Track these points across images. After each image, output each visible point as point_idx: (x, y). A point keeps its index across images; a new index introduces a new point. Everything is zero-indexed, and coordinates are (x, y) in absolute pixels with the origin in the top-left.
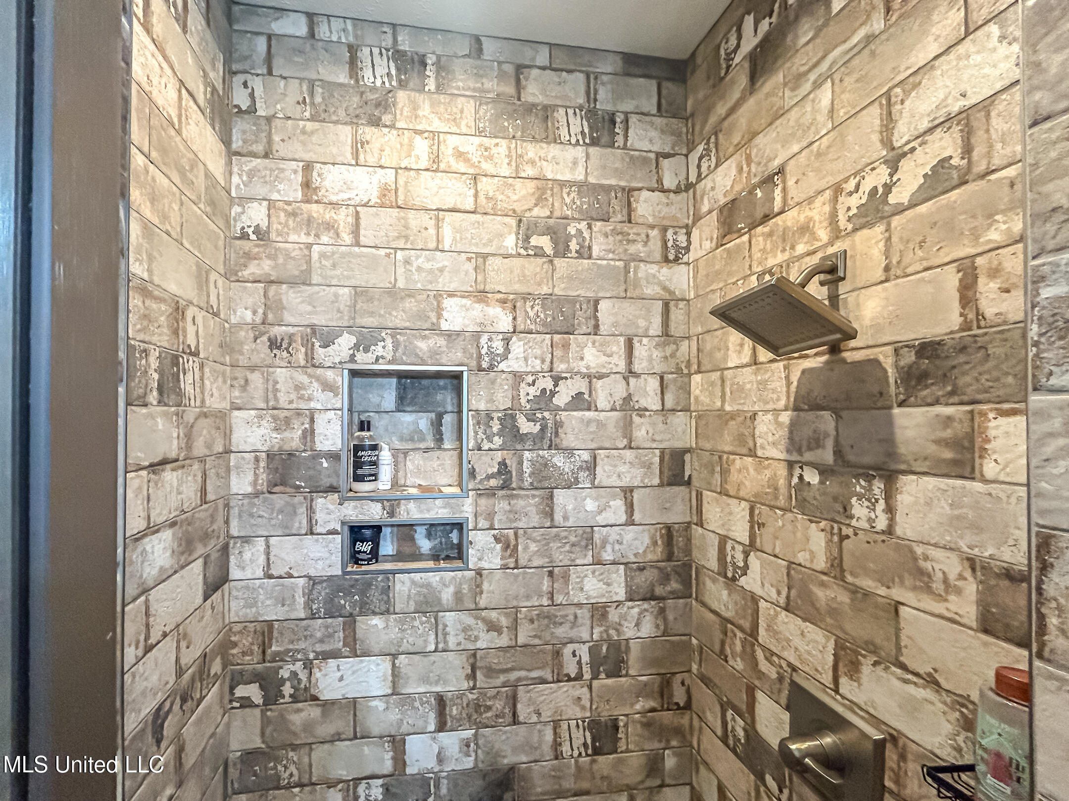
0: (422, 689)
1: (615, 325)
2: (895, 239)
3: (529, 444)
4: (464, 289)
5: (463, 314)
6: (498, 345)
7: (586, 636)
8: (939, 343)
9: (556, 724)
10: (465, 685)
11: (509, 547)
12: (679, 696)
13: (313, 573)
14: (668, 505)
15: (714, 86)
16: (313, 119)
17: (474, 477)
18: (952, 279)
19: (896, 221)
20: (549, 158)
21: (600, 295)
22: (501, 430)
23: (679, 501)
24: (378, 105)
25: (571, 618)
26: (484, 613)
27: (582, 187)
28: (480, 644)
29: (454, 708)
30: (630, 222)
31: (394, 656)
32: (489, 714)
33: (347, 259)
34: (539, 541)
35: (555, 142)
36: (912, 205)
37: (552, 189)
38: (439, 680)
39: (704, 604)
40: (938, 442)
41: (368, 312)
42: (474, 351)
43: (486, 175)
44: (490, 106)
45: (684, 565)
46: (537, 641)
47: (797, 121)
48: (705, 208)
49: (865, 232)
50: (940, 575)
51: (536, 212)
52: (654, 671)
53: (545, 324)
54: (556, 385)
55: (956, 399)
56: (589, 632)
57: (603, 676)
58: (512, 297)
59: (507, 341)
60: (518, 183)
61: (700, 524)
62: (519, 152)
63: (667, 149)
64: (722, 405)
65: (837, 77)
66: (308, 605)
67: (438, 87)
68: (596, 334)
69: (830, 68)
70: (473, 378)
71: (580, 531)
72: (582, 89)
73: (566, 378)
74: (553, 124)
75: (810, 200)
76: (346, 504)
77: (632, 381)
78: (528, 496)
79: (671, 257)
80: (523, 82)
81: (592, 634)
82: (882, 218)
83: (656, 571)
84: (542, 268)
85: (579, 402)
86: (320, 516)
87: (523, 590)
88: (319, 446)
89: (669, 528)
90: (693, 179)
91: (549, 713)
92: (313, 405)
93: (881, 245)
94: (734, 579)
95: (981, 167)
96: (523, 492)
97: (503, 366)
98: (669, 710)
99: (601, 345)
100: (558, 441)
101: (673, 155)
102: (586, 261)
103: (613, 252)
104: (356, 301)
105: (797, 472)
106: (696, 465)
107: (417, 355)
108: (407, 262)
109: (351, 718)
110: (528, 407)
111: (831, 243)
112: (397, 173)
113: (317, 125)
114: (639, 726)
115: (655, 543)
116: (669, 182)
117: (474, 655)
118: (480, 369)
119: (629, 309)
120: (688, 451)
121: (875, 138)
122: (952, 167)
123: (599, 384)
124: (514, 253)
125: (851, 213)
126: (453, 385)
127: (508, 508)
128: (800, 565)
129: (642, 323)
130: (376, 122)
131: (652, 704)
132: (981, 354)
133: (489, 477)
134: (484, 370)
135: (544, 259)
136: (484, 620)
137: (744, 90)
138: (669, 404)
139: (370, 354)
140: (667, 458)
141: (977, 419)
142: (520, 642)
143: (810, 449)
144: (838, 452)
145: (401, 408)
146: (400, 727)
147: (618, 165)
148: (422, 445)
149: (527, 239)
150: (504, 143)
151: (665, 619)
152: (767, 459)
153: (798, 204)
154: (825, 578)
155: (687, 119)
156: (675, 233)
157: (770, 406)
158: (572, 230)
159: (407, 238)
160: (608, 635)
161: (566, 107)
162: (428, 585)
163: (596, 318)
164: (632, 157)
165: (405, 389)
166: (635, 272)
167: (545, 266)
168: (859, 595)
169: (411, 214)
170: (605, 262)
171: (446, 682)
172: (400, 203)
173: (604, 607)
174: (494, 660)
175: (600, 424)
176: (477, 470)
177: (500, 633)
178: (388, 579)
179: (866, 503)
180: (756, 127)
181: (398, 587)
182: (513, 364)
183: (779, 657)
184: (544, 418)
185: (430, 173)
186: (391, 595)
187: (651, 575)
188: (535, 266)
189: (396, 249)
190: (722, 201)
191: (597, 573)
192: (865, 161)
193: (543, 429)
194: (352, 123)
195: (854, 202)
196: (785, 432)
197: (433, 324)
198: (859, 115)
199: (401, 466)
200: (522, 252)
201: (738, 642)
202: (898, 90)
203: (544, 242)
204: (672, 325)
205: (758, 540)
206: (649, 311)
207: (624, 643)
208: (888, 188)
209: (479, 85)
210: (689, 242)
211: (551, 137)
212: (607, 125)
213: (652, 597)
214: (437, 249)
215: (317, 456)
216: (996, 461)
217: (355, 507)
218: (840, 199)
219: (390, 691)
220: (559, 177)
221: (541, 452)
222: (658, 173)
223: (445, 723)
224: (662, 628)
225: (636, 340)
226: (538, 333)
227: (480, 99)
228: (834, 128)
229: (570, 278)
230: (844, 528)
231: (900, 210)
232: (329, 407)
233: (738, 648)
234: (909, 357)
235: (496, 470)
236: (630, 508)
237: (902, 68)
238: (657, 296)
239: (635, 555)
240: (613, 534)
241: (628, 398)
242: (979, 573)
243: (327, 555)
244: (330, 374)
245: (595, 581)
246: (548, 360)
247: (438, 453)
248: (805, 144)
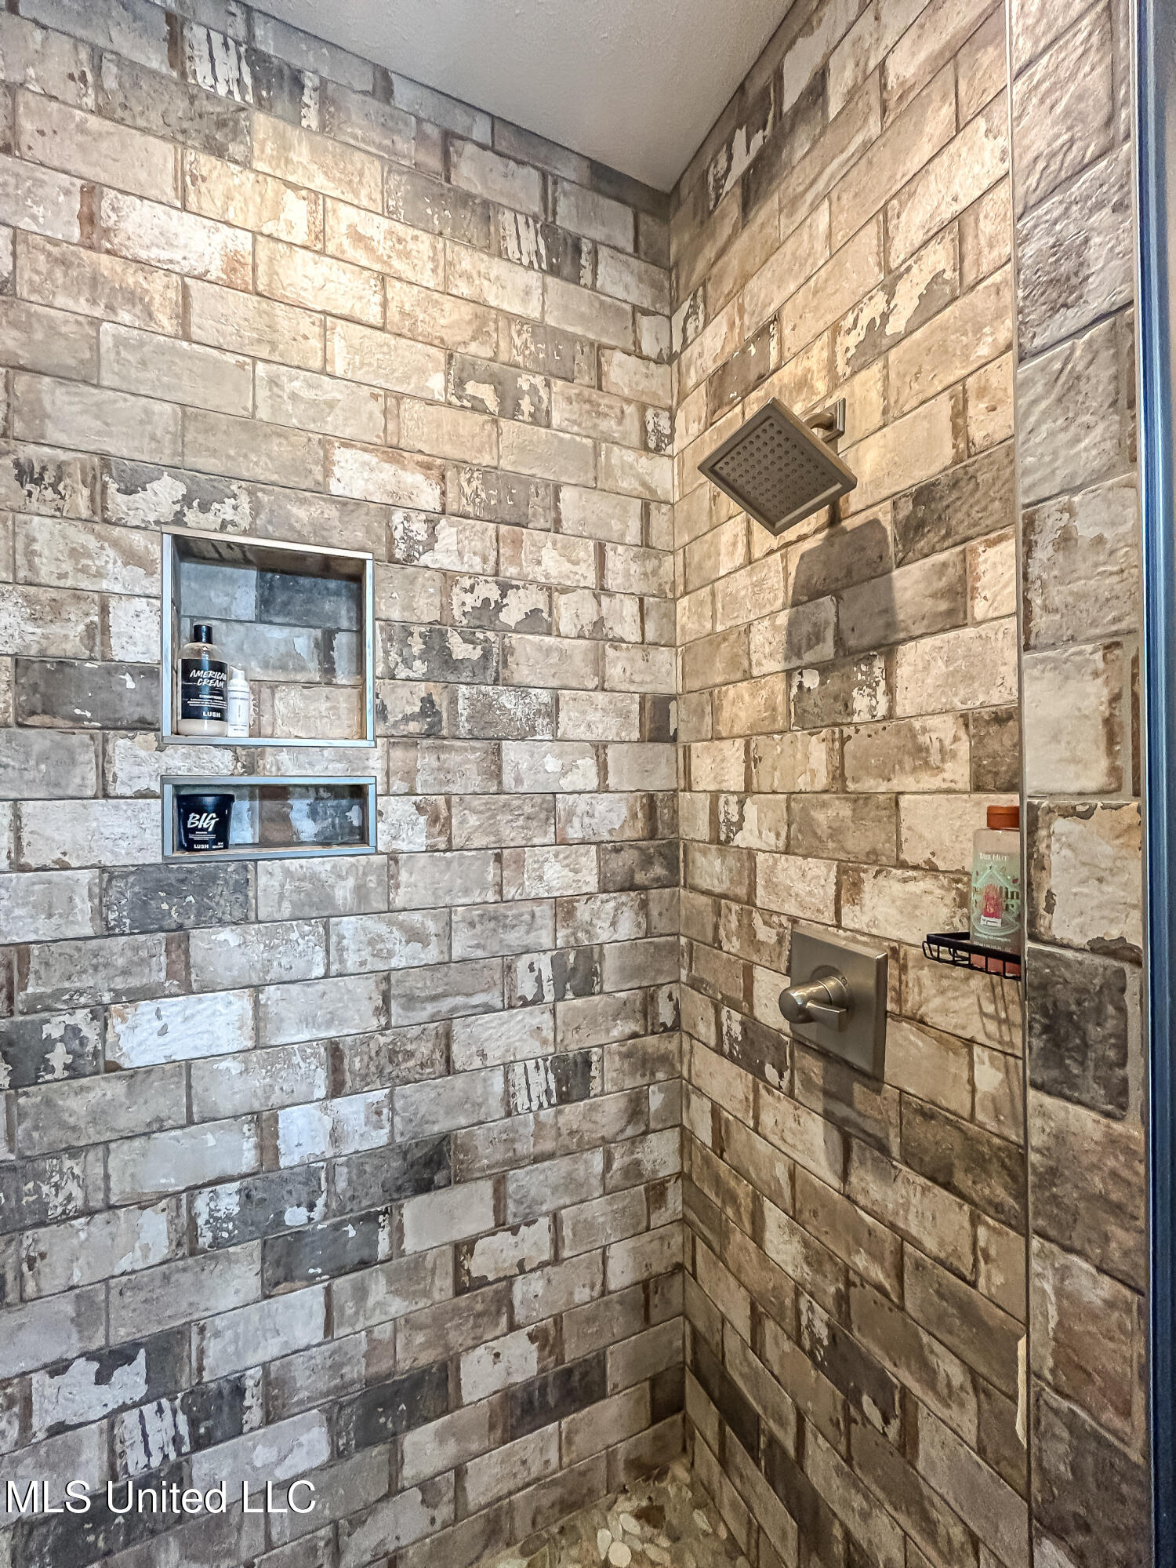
0: (305, 1036)
1: (583, 522)
2: (892, 375)
3: (466, 676)
4: (367, 439)
5: (366, 475)
6: (419, 529)
7: (546, 941)
8: (933, 484)
9: (507, 1067)
10: (374, 1024)
11: (439, 821)
12: (666, 1014)
13: (107, 860)
14: (649, 767)
15: (702, 223)
16: (99, 111)
17: (385, 719)
18: (944, 407)
19: (893, 355)
20: (492, 277)
21: (563, 479)
22: (424, 652)
23: (664, 761)
24: (221, 124)
25: (527, 917)
26: (402, 916)
27: (537, 327)
28: (394, 963)
29: (357, 1059)
30: (600, 388)
31: (257, 989)
32: (411, 1063)
33: (167, 357)
34: (481, 812)
35: (500, 256)
36: (909, 333)
37: (496, 322)
38: (332, 1020)
39: (694, 889)
40: (934, 595)
41: (208, 449)
42: (382, 533)
43: (399, 279)
44: (405, 178)
45: (670, 843)
46: (480, 953)
47: (794, 254)
48: (691, 382)
49: (863, 374)
50: (937, 744)
51: (473, 348)
52: (635, 984)
53: (487, 508)
54: (503, 595)
55: (950, 541)
56: (551, 936)
57: (570, 995)
58: (439, 462)
59: (432, 524)
60: (448, 303)
61: (689, 788)
62: (449, 258)
63: (646, 304)
64: (713, 627)
65: (834, 195)
66: (99, 913)
67: (323, 126)
68: (557, 532)
69: (827, 184)
70: (381, 572)
71: (538, 799)
72: (537, 193)
73: (517, 587)
74: (497, 230)
75: (807, 348)
76: (169, 751)
77: (605, 600)
78: (466, 750)
79: (652, 445)
80: (454, 158)
81: (556, 939)
82: (880, 354)
83: (635, 853)
84: (483, 428)
85: (534, 622)
86: (120, 766)
87: (459, 881)
88: (118, 654)
89: (651, 797)
90: (677, 347)
91: (498, 1053)
92: (104, 585)
93: (880, 384)
94: (728, 840)
95: (970, 278)
96: (458, 743)
97: (426, 559)
98: (653, 1033)
99: (564, 547)
100: (507, 673)
101: (654, 314)
102: (543, 430)
103: (579, 425)
104: (184, 427)
105: (796, 679)
106: (683, 715)
107: (291, 528)
108: (273, 382)
109: (183, 1092)
110: (465, 622)
111: (829, 395)
112: (255, 241)
113: (108, 125)
114: (617, 1058)
115: (634, 816)
116: (649, 347)
117: (387, 979)
118: (392, 560)
119: (601, 505)
120: (673, 698)
121: (872, 260)
122: (946, 282)
123: (561, 600)
124: (442, 399)
125: (849, 355)
126: (350, 590)
127: (435, 764)
128: (800, 792)
129: (616, 525)
130: (218, 151)
131: (633, 1027)
132: (971, 486)
133: (407, 719)
134: (398, 562)
135: (486, 417)
136: (401, 926)
137: (736, 223)
138: (650, 636)
139: (210, 516)
140: (648, 705)
141: (969, 558)
142: (454, 957)
143: (810, 647)
144: (839, 641)
145: (265, 617)
146: (268, 1098)
147: (584, 309)
148: (301, 677)
149: (461, 383)
150: (425, 237)
151: (647, 915)
152: (764, 676)
153: (795, 355)
154: (826, 796)
155: (670, 271)
156: (656, 415)
157: (766, 611)
158: (524, 383)
159: (273, 346)
160: (576, 940)
161: (515, 211)
162: (314, 878)
163: (557, 508)
164: (602, 303)
165: (271, 588)
166: (607, 457)
167: (488, 427)
168: (861, 802)
169: (279, 310)
170: (568, 436)
171: (343, 1022)
172: (261, 288)
173: (572, 902)
174: (421, 984)
175: (564, 655)
176: (389, 708)
177: (425, 943)
178: (246, 868)
179: (868, 690)
180: (748, 268)
181: (263, 880)
182: (442, 557)
183: (778, 914)
184: (486, 640)
185: (311, 255)
186: (251, 894)
187: (629, 857)
188: (471, 424)
189: (255, 359)
190: (711, 368)
191: (561, 856)
192: (861, 291)
193: (486, 655)
194: (174, 139)
195: (852, 340)
196: (782, 637)
197: (318, 483)
198: (857, 239)
199: (266, 707)
200: (454, 400)
201: (734, 918)
202: (895, 202)
203: (486, 393)
204: (654, 532)
205: (755, 781)
206: (625, 510)
207: (596, 950)
208: (885, 317)
209: (387, 142)
210: (673, 428)
211: (494, 247)
212: (570, 249)
213: (629, 887)
214: (323, 372)
215: (114, 669)
216: (985, 598)
217: (187, 756)
218: (839, 340)
219: (250, 1044)
220: (506, 307)
221: (483, 688)
222: (635, 331)
223: (343, 1083)
224: (644, 926)
225: (609, 546)
226: (477, 518)
227: (391, 163)
228: (832, 257)
229: (522, 449)
230: (845, 729)
231: (898, 340)
232: (138, 591)
233: (734, 924)
234: (906, 508)
235: (417, 709)
236: (603, 769)
237: (899, 177)
238: (635, 493)
239: (610, 832)
240: (582, 803)
241: (599, 624)
242: (971, 727)
243: (136, 831)
244: (138, 539)
245: (558, 867)
246: (492, 558)
247: (326, 690)
248: (802, 281)
